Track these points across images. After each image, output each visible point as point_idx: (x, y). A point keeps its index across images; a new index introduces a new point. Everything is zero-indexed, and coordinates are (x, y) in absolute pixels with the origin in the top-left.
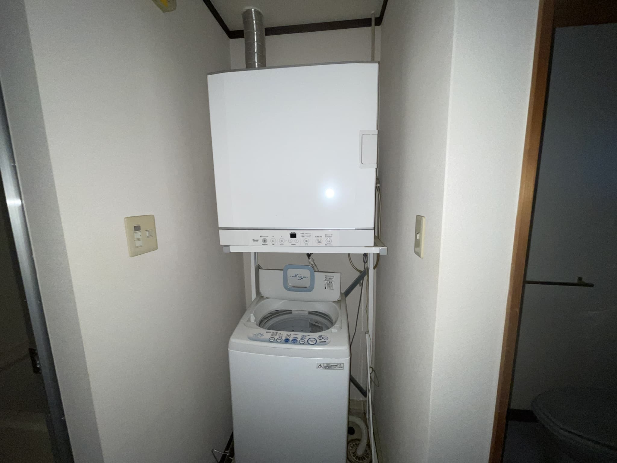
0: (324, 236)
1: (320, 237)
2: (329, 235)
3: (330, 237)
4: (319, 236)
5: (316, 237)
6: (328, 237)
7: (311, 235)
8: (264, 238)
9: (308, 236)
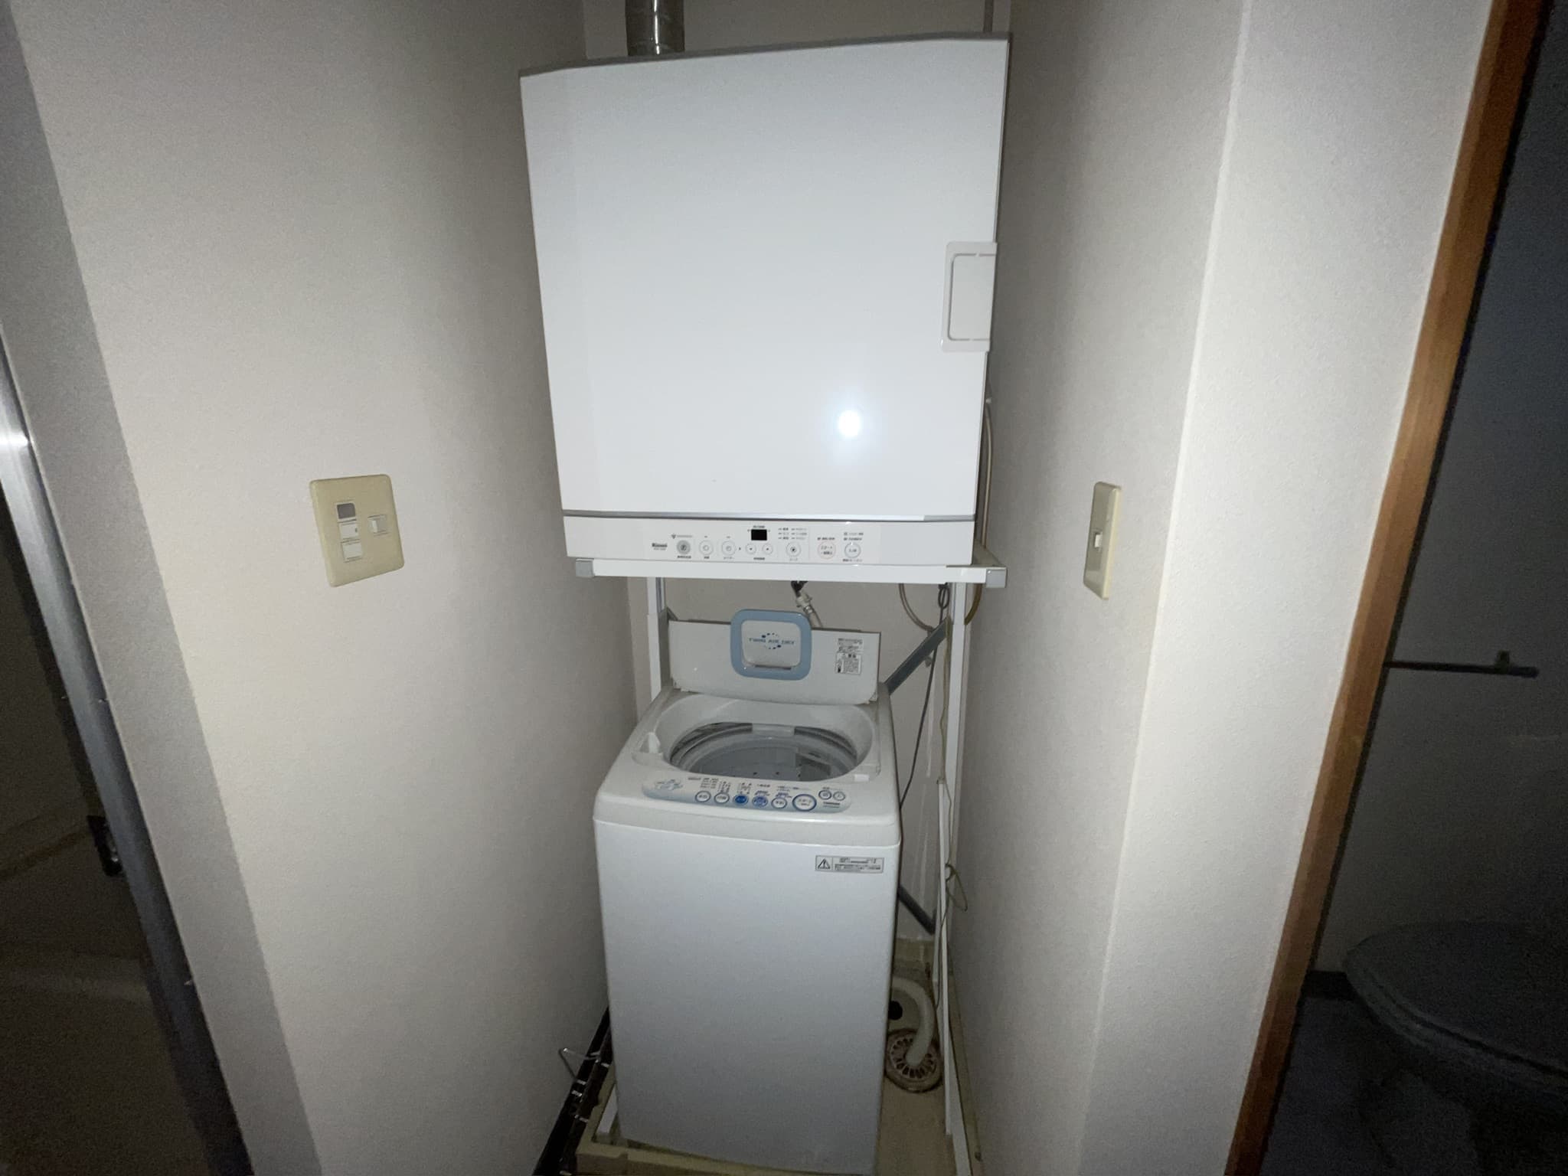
0: (840, 539)
1: (830, 539)
2: (855, 534)
3: (856, 539)
4: (828, 537)
5: (819, 539)
6: (850, 539)
7: (805, 534)
8: (683, 541)
9: (799, 536)
